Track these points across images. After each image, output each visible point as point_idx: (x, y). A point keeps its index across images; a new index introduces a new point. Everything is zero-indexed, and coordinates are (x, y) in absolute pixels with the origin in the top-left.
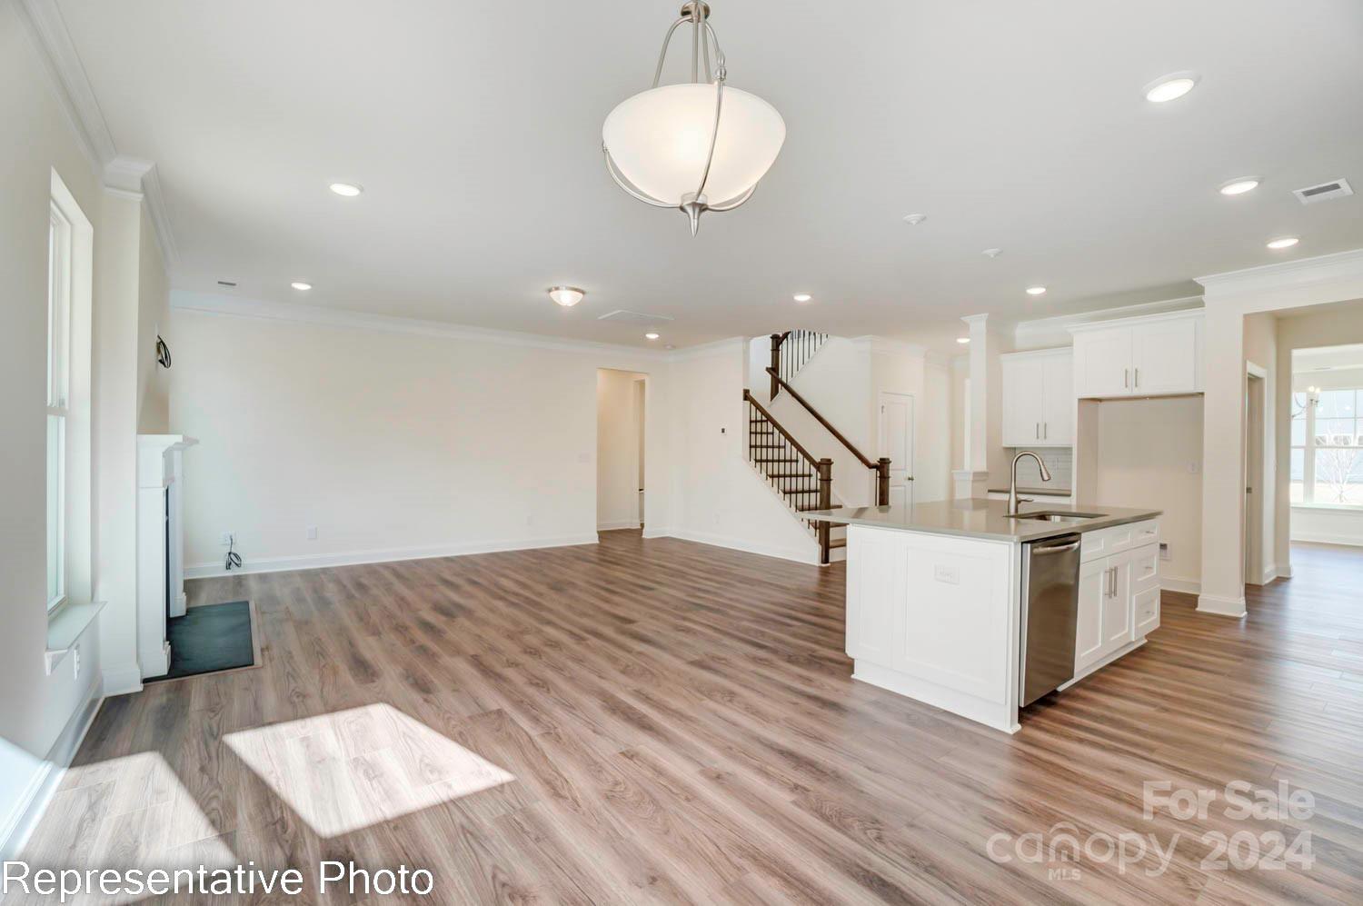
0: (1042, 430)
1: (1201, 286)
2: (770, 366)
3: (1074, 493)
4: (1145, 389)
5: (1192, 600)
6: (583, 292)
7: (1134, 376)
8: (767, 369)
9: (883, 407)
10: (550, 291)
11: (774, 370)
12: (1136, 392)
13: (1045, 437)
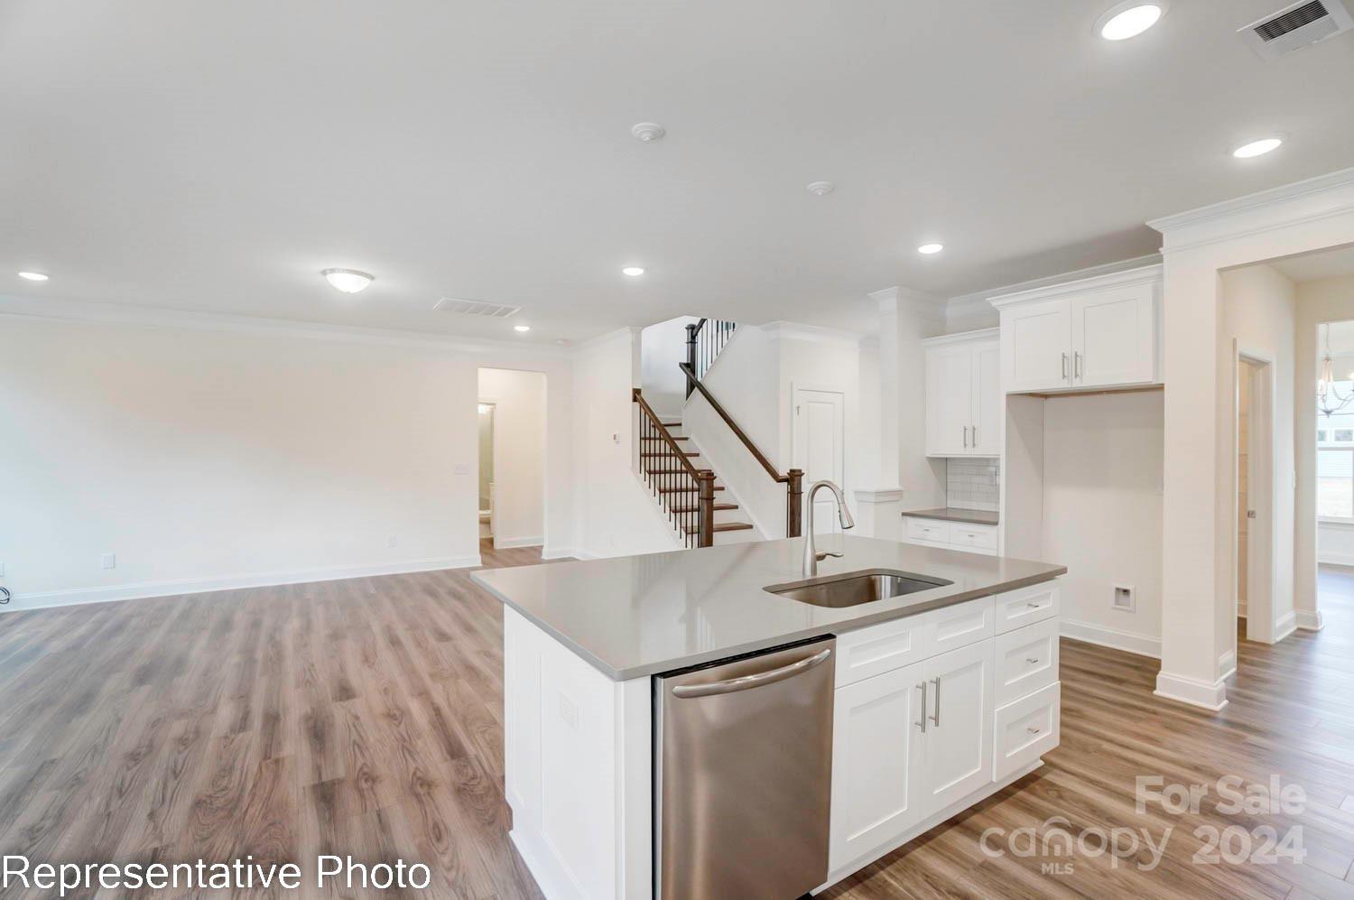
0: (971, 435)
1: (1159, 233)
2: (685, 362)
3: (1002, 519)
4: (1089, 380)
5: (1147, 668)
6: (372, 278)
7: (1072, 362)
8: (681, 365)
9: (798, 407)
10: (324, 273)
11: (690, 367)
12: (1077, 384)
13: (974, 445)
